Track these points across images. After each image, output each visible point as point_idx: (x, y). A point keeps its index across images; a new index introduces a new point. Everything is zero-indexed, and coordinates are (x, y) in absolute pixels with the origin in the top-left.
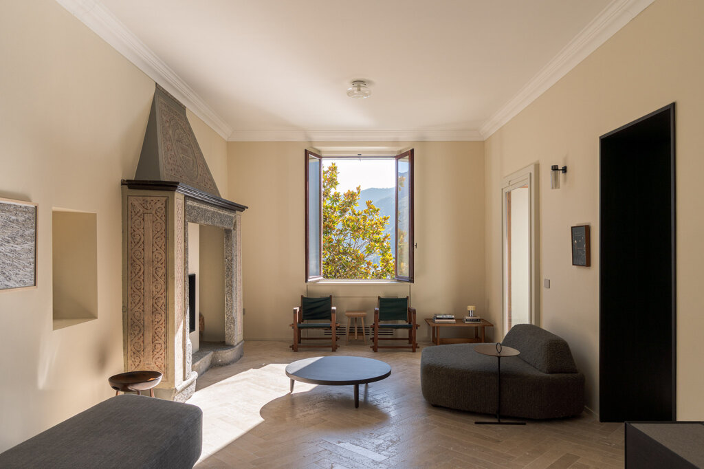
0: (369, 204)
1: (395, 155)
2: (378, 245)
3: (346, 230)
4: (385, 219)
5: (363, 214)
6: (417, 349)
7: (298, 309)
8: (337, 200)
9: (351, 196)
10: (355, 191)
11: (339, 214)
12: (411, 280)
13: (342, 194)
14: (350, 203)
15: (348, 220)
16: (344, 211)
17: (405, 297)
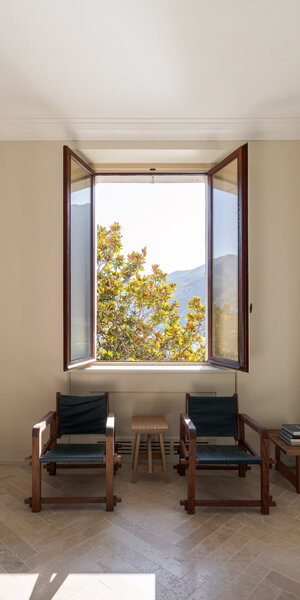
0: (155, 268)
1: (207, 169)
2: (167, 313)
3: (130, 296)
4: (172, 286)
5: (149, 279)
6: (271, 508)
7: (42, 426)
8: (121, 264)
9: (137, 260)
10: (140, 252)
11: (122, 279)
12: (244, 366)
13: (126, 257)
14: (135, 266)
15: (134, 284)
16: (128, 276)
17: (231, 395)
